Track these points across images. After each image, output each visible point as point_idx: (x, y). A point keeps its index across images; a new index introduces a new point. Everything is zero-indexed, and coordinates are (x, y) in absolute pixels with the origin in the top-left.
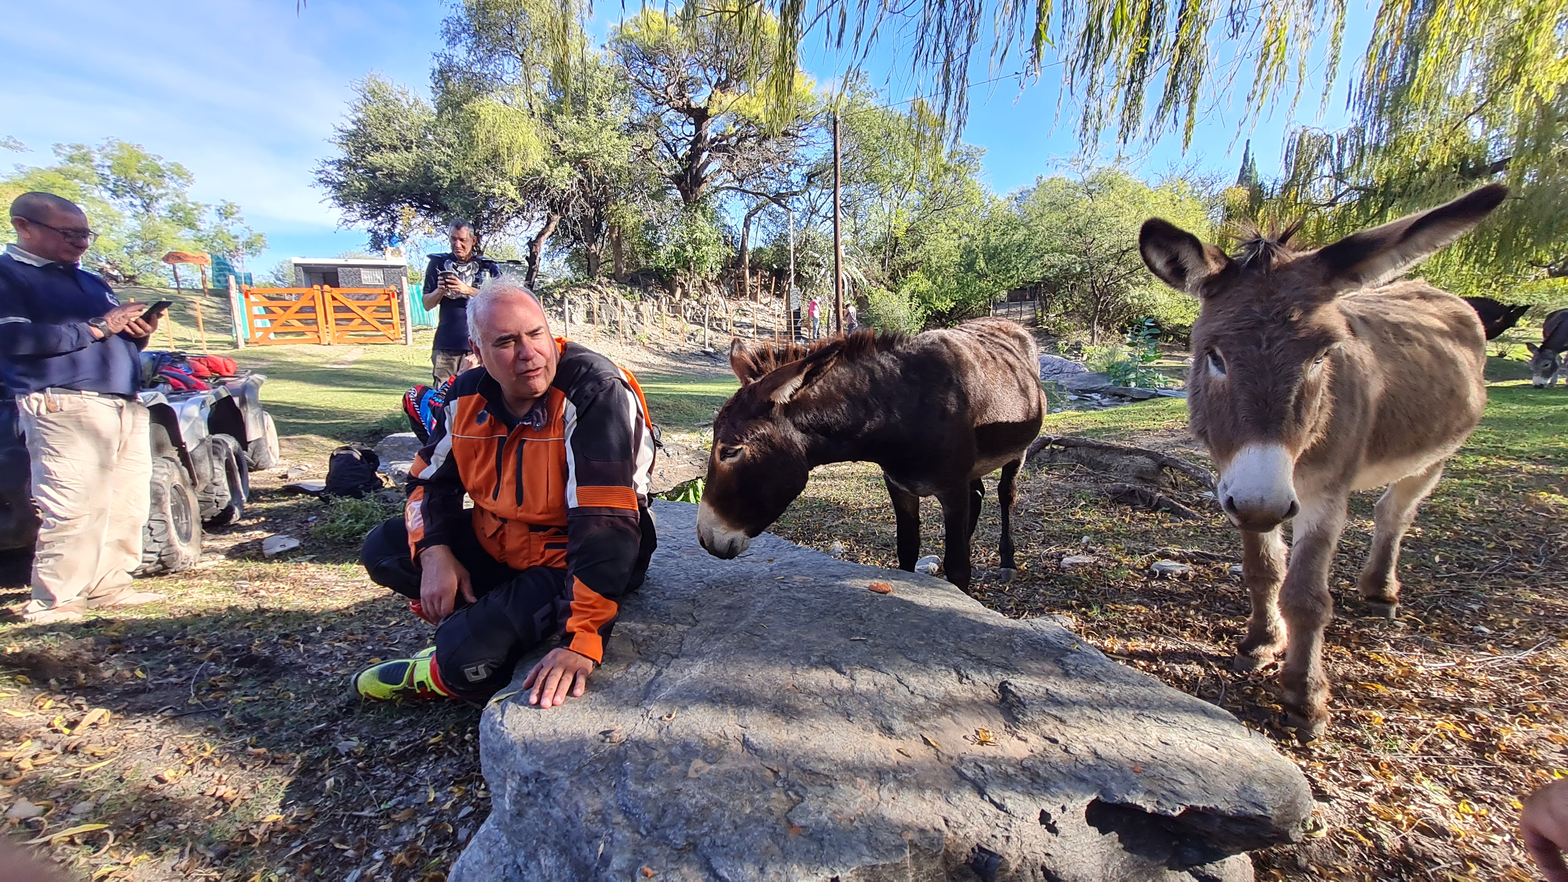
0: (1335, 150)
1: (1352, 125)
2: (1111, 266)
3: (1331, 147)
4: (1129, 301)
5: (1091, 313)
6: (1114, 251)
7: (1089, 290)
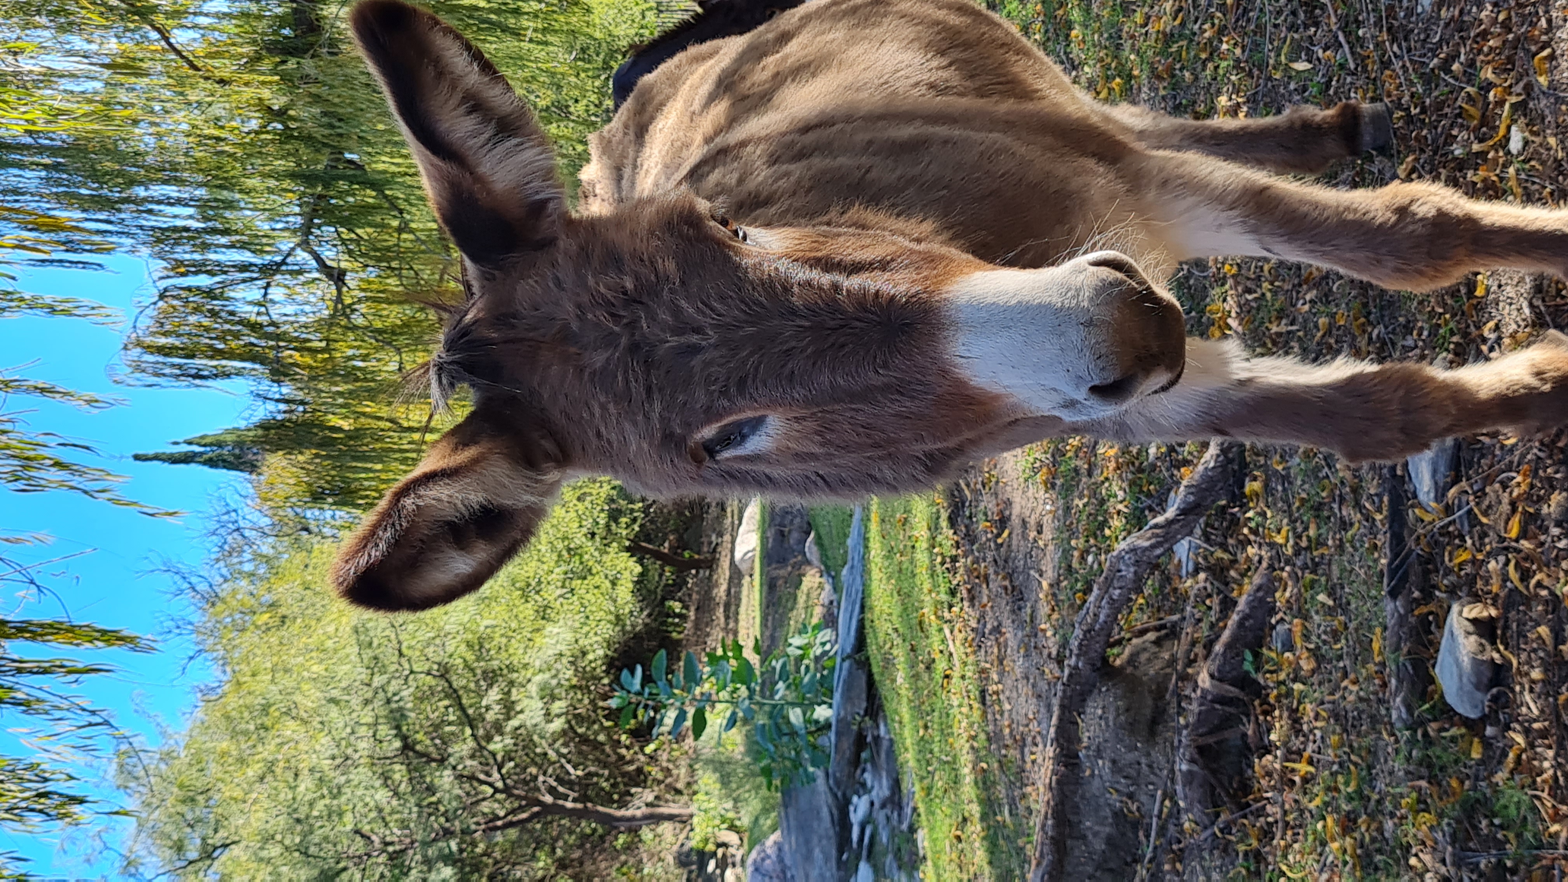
0: (203, 281)
1: (145, 251)
2: (445, 779)
3: (189, 289)
4: (558, 724)
5: (586, 826)
6: (399, 772)
7: (513, 833)
